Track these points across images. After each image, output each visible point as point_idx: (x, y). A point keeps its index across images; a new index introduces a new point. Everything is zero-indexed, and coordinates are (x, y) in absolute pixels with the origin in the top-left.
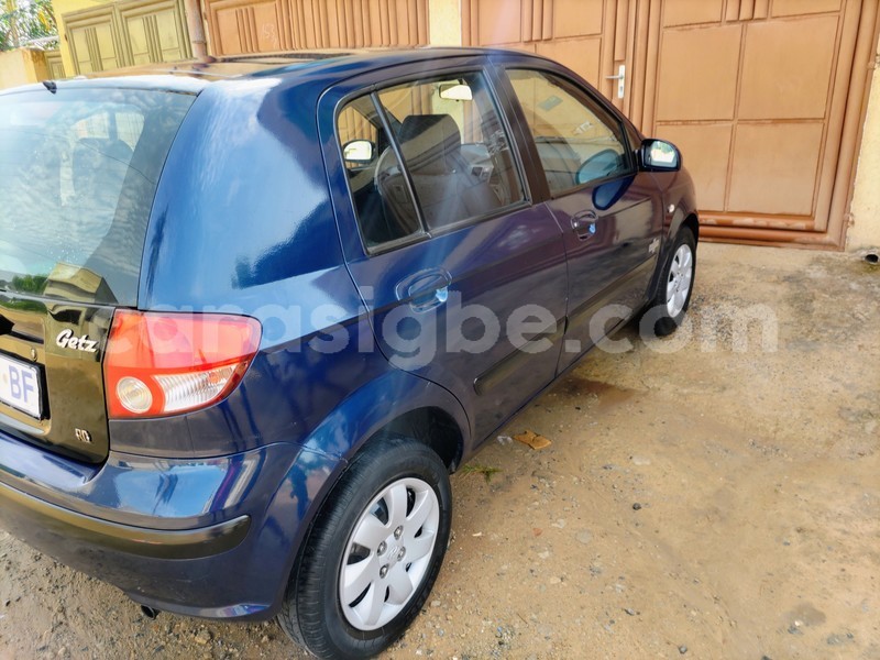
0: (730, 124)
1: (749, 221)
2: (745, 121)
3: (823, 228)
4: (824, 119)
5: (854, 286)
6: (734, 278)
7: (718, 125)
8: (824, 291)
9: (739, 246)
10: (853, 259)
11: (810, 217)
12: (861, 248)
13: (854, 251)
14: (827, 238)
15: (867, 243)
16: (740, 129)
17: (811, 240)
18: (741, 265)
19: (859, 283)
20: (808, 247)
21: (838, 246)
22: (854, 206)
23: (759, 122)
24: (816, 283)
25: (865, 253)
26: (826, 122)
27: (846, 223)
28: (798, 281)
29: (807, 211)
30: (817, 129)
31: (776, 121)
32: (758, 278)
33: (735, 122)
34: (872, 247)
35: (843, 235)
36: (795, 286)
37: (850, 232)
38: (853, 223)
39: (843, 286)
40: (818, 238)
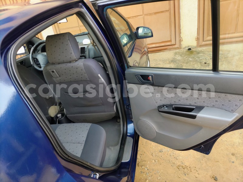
0: (142, 16)
1: (154, 46)
2: (147, 15)
3: (174, 43)
4: (169, 10)
5: (191, 59)
6: (157, 64)
7: (139, 17)
8: (184, 63)
9: (152, 54)
10: (185, 51)
11: (170, 41)
12: (186, 47)
13: (184, 48)
14: (176, 46)
15: (187, 45)
16: (146, 17)
17: (172, 48)
18: (157, 60)
19: (191, 58)
20: (171, 50)
21: (179, 48)
22: (182, 35)
23: (150, 14)
24: (180, 61)
25: (187, 48)
26: (170, 11)
27: (181, 41)
28: (175, 61)
29: (169, 40)
30: (167, 14)
31: (156, 13)
32: (164, 63)
33: (143, 16)
34: (189, 46)
35: (180, 44)
36: (175, 63)
37: (182, 43)
38: (182, 40)
39: (188, 60)
40: (174, 46)
